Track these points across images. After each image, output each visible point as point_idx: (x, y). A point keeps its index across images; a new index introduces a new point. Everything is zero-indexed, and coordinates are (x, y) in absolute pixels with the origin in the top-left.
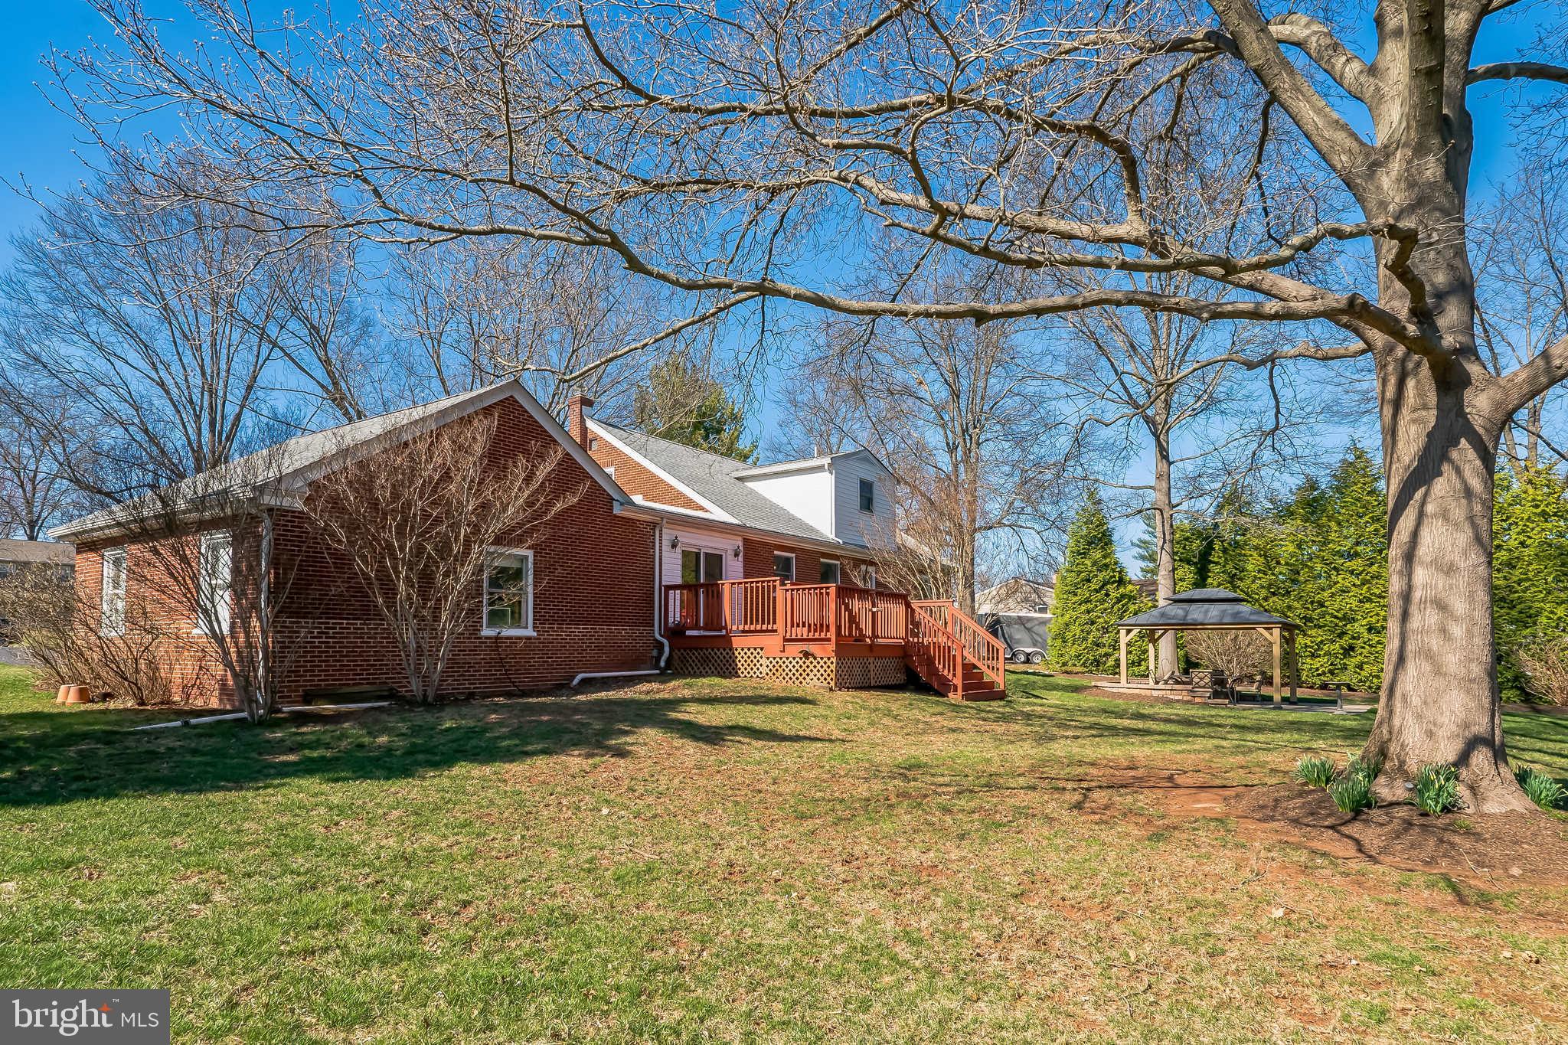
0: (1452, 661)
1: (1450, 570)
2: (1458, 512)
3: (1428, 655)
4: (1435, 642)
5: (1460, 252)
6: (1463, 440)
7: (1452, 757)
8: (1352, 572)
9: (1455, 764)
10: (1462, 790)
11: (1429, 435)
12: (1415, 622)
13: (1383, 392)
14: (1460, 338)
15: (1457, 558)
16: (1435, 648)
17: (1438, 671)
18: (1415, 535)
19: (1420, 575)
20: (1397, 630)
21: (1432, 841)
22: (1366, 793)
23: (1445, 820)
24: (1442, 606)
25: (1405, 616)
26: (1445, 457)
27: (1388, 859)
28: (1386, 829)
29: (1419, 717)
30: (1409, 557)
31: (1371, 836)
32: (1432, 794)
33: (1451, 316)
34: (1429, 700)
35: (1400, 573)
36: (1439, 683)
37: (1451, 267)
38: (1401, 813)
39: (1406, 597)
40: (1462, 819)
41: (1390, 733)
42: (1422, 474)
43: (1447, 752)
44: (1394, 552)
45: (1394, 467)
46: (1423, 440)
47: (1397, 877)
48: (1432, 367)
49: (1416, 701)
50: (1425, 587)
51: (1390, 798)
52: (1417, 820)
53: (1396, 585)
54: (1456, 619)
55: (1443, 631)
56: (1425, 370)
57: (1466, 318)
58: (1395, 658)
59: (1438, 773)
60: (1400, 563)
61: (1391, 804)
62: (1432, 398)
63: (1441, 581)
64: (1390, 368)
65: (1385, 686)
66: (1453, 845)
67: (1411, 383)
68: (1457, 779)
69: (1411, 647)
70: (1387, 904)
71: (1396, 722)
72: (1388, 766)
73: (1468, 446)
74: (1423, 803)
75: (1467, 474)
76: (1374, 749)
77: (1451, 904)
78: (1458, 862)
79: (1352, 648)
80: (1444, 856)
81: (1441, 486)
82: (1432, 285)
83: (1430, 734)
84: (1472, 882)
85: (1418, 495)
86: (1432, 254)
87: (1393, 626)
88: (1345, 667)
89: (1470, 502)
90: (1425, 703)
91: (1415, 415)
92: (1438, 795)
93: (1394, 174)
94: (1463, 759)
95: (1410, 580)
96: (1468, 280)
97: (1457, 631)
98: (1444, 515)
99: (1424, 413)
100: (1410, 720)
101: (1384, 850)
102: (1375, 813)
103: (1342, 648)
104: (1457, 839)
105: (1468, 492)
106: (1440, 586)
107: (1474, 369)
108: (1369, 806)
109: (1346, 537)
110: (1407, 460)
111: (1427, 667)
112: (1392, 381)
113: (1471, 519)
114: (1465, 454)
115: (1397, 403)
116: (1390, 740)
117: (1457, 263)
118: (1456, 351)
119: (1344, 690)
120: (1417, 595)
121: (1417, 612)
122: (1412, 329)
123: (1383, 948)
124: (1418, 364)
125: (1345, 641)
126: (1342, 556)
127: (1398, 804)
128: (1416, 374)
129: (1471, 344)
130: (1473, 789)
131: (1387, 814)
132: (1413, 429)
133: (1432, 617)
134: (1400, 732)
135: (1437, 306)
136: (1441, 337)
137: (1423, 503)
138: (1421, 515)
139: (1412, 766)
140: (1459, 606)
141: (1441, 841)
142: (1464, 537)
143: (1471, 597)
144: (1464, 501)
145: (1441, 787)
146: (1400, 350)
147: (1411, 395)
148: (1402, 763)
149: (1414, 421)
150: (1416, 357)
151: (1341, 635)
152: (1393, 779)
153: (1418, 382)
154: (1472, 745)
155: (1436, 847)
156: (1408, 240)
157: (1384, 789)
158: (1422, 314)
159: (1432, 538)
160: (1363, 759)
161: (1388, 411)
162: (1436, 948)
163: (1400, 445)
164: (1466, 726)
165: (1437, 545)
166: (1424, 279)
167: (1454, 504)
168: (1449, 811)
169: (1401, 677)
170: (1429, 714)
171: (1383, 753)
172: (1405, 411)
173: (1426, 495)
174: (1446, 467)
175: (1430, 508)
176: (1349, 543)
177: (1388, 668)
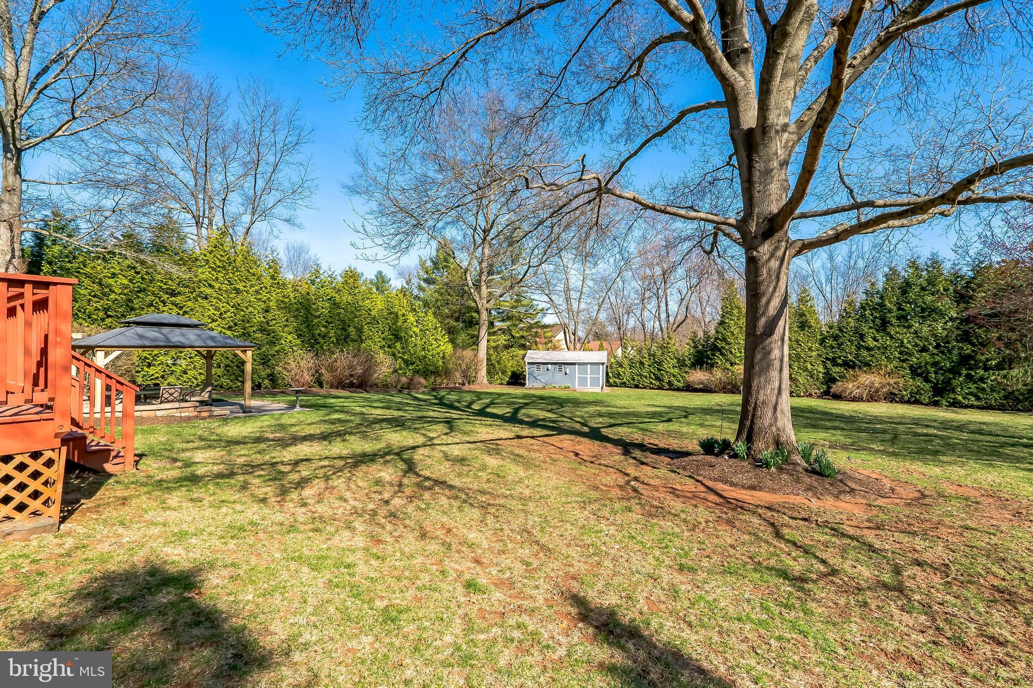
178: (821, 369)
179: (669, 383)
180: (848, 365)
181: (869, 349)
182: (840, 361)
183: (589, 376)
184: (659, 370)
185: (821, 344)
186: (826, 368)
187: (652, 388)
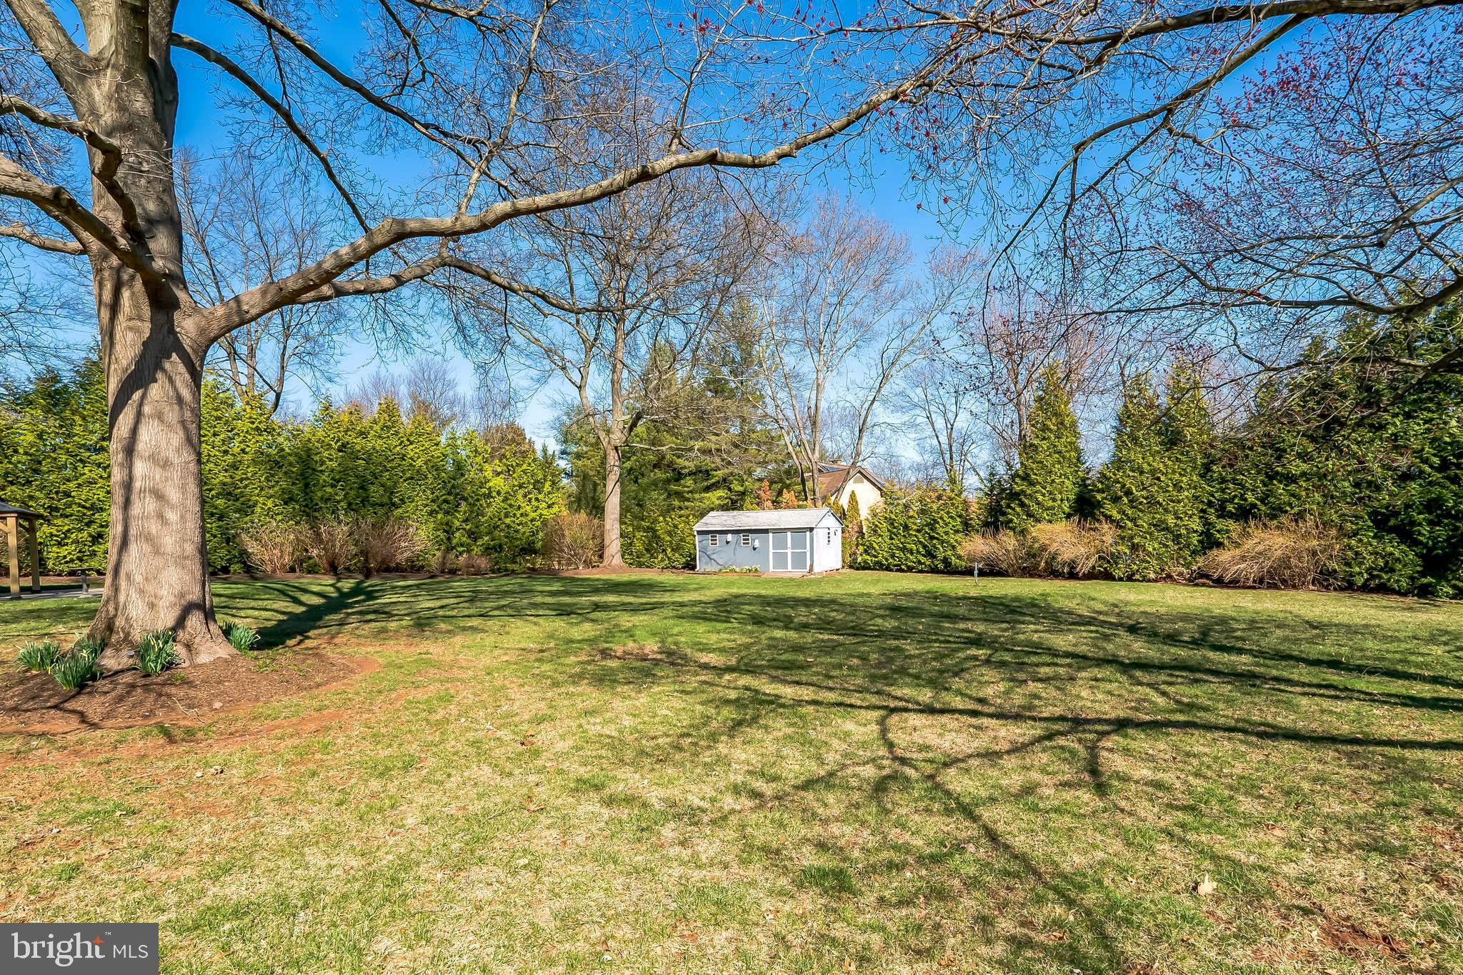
0: (169, 542)
1: (166, 464)
2: (172, 415)
3: (149, 538)
4: (154, 527)
5: (169, 188)
6: (174, 355)
7: (170, 622)
8: (99, 465)
9: (174, 629)
10: (179, 649)
11: (144, 344)
12: (136, 509)
13: (100, 295)
14: (170, 266)
15: (172, 455)
16: (154, 532)
17: (157, 551)
18: (134, 431)
19: (140, 467)
20: (120, 517)
21: (153, 696)
22: (91, 667)
23: (166, 675)
24: (159, 496)
25: (127, 503)
26: (158, 366)
27: (109, 723)
28: (109, 697)
29: (142, 592)
30: (130, 450)
31: (93, 705)
32: (153, 657)
33: (160, 243)
34: (150, 576)
35: (122, 465)
36: (159, 561)
37: (160, 199)
38: (127, 678)
39: (128, 486)
40: (179, 672)
41: (116, 609)
42: (138, 379)
43: (166, 619)
44: (114, 446)
45: (112, 367)
46: (138, 349)
47: (114, 736)
48: (145, 283)
49: (138, 578)
50: (144, 478)
51: (116, 667)
52: (141, 682)
53: (117, 475)
54: (172, 507)
55: (161, 516)
56: (138, 284)
57: (175, 250)
58: (118, 541)
59: (157, 638)
60: (120, 456)
61: (117, 673)
62: (146, 311)
63: (158, 474)
64: (106, 274)
65: (110, 567)
66: (169, 696)
67: (126, 294)
68: (174, 640)
69: (133, 531)
70: (100, 764)
71: (122, 598)
72: (114, 639)
73: (178, 360)
74: (145, 667)
75: (179, 384)
76: (102, 626)
77: (162, 746)
78: (173, 709)
79: (100, 536)
80: (162, 707)
81: (155, 391)
82: (144, 209)
83: (152, 606)
84: (182, 723)
85: (137, 396)
86: (143, 182)
87: (115, 514)
88: (94, 554)
89: (181, 408)
90: (147, 579)
91: (131, 324)
92: (157, 657)
93: (106, 88)
94: (180, 623)
95: (130, 472)
96: (176, 217)
97: (172, 516)
98: (160, 416)
99: (139, 324)
100: (134, 596)
101: (108, 716)
102: (102, 685)
103: (90, 535)
104: (173, 690)
105: (180, 400)
106: (157, 477)
107: (181, 295)
108: (94, 678)
109: (92, 432)
110: (125, 363)
111: (147, 548)
112: (108, 286)
113: (183, 422)
114: (175, 365)
115: (115, 308)
116: (115, 616)
117: (166, 198)
118: (165, 275)
119: (94, 575)
120: (137, 484)
121: (137, 500)
122: (122, 243)
123: (88, 806)
124: (132, 278)
125: (93, 529)
126: (89, 450)
127: (122, 671)
128: (131, 287)
129: (179, 272)
130: (188, 646)
131: (111, 683)
132: (130, 335)
133: (150, 505)
134: (125, 607)
135: (149, 231)
136: (152, 259)
137: (141, 405)
138: (139, 415)
139: (137, 636)
140: (173, 495)
141: (160, 695)
142: (177, 438)
143: (183, 488)
144: (176, 407)
145: (160, 650)
146: (114, 261)
147: (127, 304)
148: (127, 634)
149: (130, 329)
150: (131, 271)
151: (89, 524)
152: (118, 650)
153: (133, 294)
154: (187, 610)
155: (156, 701)
156: (113, 157)
157: (110, 661)
158: (137, 234)
159: (149, 436)
160: (89, 636)
161: (105, 314)
162: (139, 790)
163: (118, 347)
164: (182, 595)
165: (153, 443)
166: (135, 202)
167: (167, 409)
168: (168, 668)
169: (125, 558)
170: (150, 588)
171: (110, 628)
172: (121, 318)
173: (143, 397)
174: (159, 375)
175: (147, 409)
176: (95, 438)
177: (113, 552)
178: (1196, 524)
179: (946, 561)
180: (1244, 514)
181: (1290, 479)
182: (1230, 507)
183: (789, 551)
184: (932, 538)
185: (1202, 476)
186: (1207, 523)
187: (921, 571)
